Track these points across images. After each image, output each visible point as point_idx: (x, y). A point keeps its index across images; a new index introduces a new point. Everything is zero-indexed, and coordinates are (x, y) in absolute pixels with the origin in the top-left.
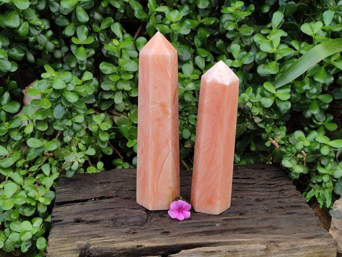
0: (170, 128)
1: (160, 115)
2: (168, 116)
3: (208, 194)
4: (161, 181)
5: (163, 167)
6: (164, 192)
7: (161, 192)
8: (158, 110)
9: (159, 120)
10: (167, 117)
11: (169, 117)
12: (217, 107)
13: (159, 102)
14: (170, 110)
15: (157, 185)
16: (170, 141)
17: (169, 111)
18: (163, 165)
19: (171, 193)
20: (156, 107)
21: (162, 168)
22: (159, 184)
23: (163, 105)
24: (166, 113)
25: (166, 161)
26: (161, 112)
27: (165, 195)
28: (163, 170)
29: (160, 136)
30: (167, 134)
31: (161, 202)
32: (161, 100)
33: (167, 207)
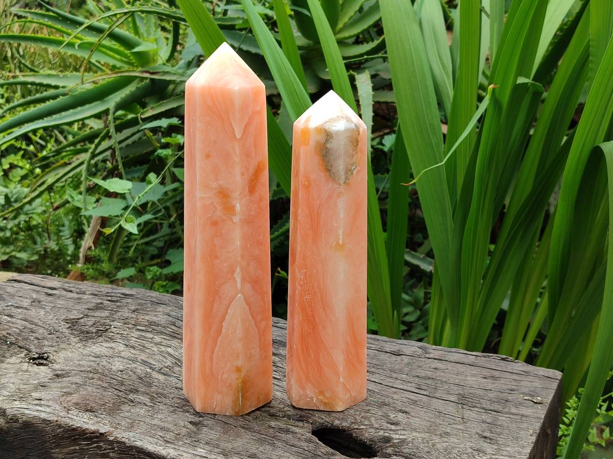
0: (239, 243)
1: (218, 213)
2: (233, 217)
4: (220, 353)
5: (224, 324)
6: (225, 376)
7: (220, 377)
8: (212, 202)
9: (215, 224)
10: (231, 219)
11: (237, 219)
13: (215, 185)
14: (238, 205)
15: (212, 360)
16: (238, 270)
17: (235, 207)
18: (223, 319)
19: (240, 381)
20: (209, 195)
21: (222, 326)
22: (214, 358)
23: (224, 194)
24: (230, 209)
25: (229, 311)
26: (219, 208)
27: (228, 385)
28: (223, 330)
29: (216, 257)
30: (231, 254)
31: (218, 397)
32: (218, 182)
33: (232, 410)
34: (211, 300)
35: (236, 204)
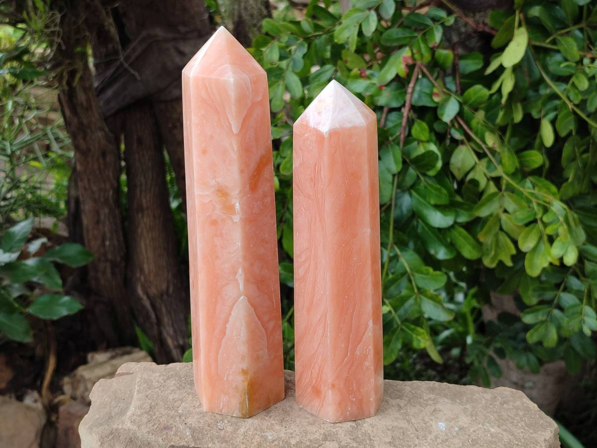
1: (218, 212)
2: (233, 217)
3: (312, 372)
4: (225, 355)
5: (228, 326)
6: (230, 378)
7: (225, 378)
8: (211, 200)
9: (214, 223)
10: (231, 219)
11: (237, 218)
12: (311, 179)
13: (213, 182)
14: (237, 204)
15: (217, 362)
16: (240, 271)
17: (235, 206)
18: (226, 321)
19: (246, 383)
20: (207, 193)
21: (226, 328)
22: (219, 359)
23: (222, 192)
24: (230, 209)
25: (232, 313)
26: (218, 207)
27: (234, 387)
28: (228, 332)
29: (217, 257)
30: (232, 255)
31: (225, 399)
32: (217, 180)
33: (240, 411)
34: (214, 300)
35: (236, 203)
